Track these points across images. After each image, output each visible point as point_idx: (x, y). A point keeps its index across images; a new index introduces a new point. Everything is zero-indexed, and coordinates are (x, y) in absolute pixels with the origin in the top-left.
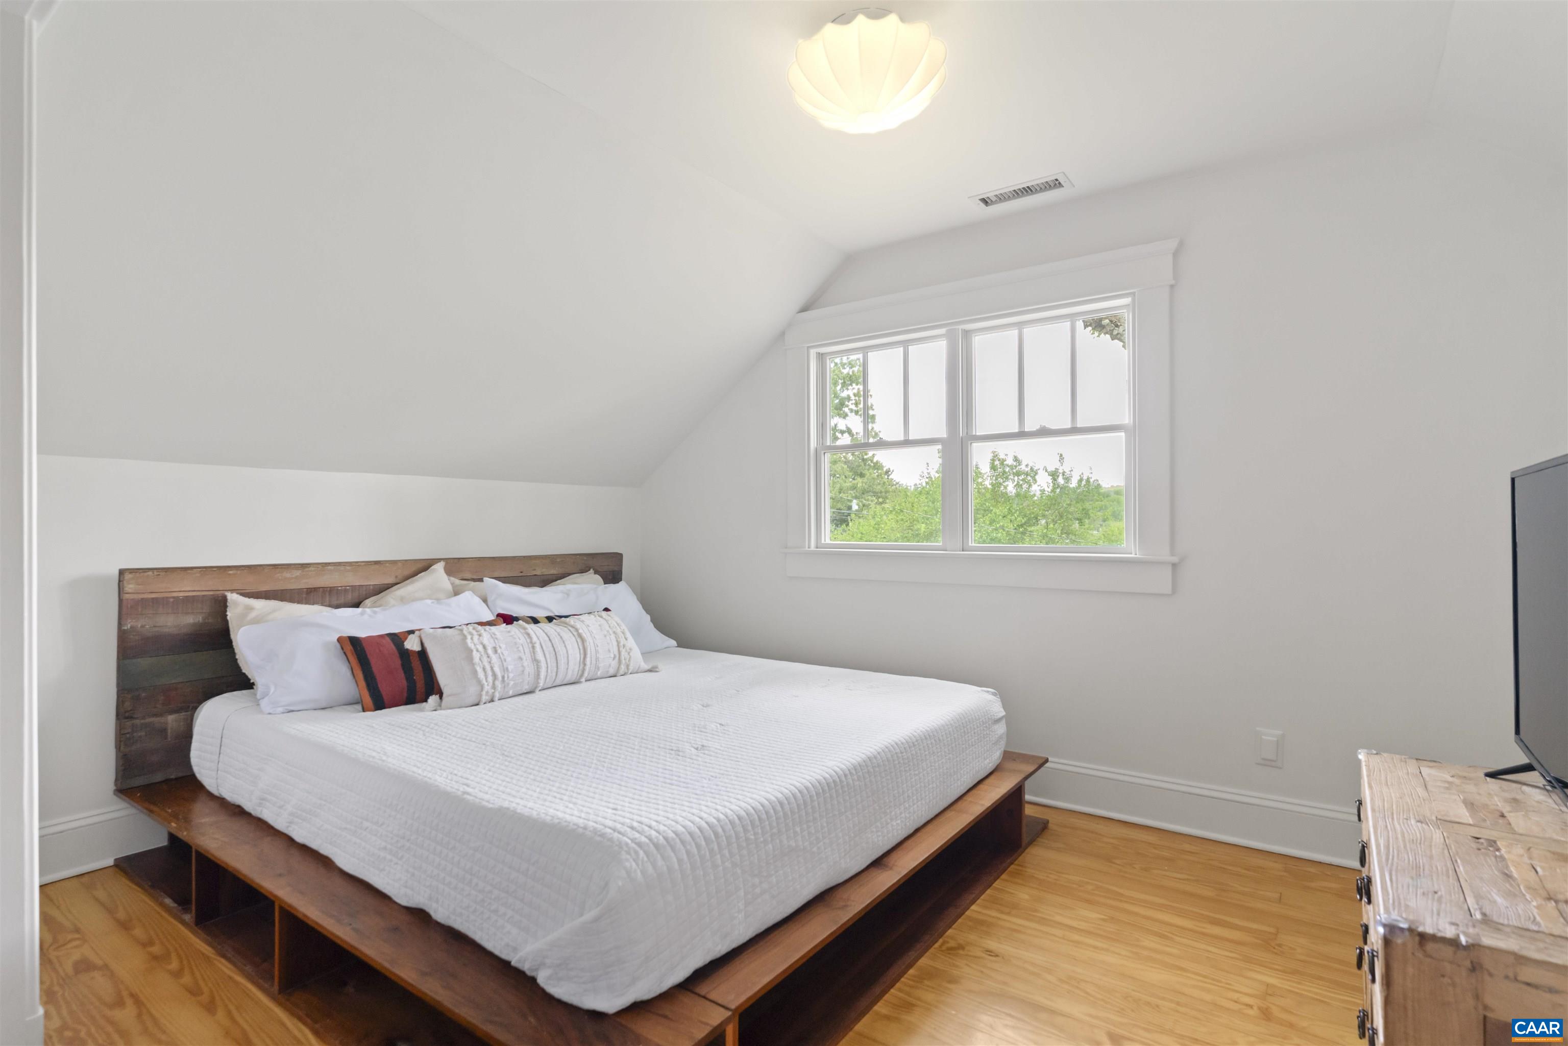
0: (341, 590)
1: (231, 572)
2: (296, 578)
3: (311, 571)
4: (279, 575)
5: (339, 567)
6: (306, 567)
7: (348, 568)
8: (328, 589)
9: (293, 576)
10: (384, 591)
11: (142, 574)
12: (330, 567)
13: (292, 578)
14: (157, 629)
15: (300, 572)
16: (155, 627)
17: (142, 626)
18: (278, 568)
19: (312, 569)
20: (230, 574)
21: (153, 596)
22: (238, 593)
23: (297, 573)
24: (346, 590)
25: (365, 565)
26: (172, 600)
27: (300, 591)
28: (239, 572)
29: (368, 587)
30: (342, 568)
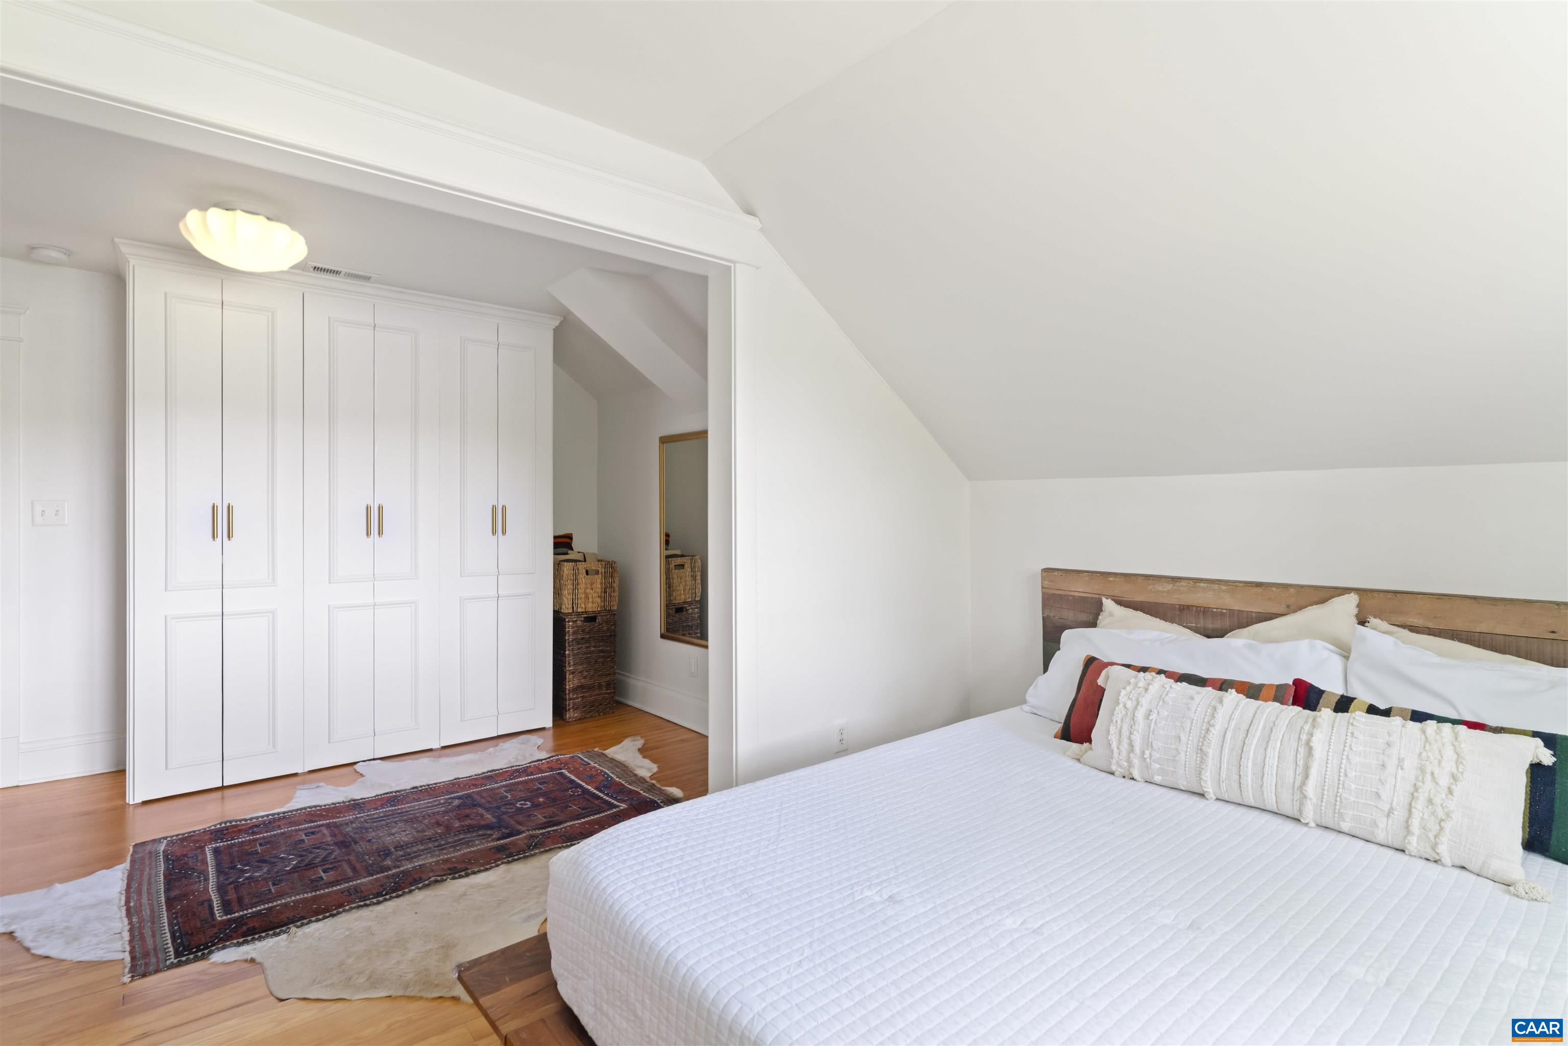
0: (1217, 612)
1: (1111, 579)
2: (1168, 592)
3: (1182, 586)
4: (1151, 587)
5: (1212, 585)
6: (1177, 581)
7: (1224, 588)
8: (1202, 609)
9: (1165, 590)
10: (1265, 620)
11: (1052, 573)
12: (1202, 584)
13: (1164, 592)
14: (1062, 621)
15: (1171, 585)
16: (1062, 618)
17: (1054, 617)
18: (1149, 579)
19: (1183, 583)
20: (1110, 581)
21: (1059, 592)
22: (1112, 600)
23: (1169, 587)
24: (1222, 614)
25: (1243, 586)
26: (1071, 598)
27: (1172, 607)
28: (1117, 579)
29: (1249, 613)
30: (1216, 587)
